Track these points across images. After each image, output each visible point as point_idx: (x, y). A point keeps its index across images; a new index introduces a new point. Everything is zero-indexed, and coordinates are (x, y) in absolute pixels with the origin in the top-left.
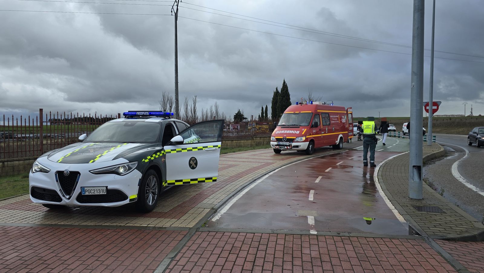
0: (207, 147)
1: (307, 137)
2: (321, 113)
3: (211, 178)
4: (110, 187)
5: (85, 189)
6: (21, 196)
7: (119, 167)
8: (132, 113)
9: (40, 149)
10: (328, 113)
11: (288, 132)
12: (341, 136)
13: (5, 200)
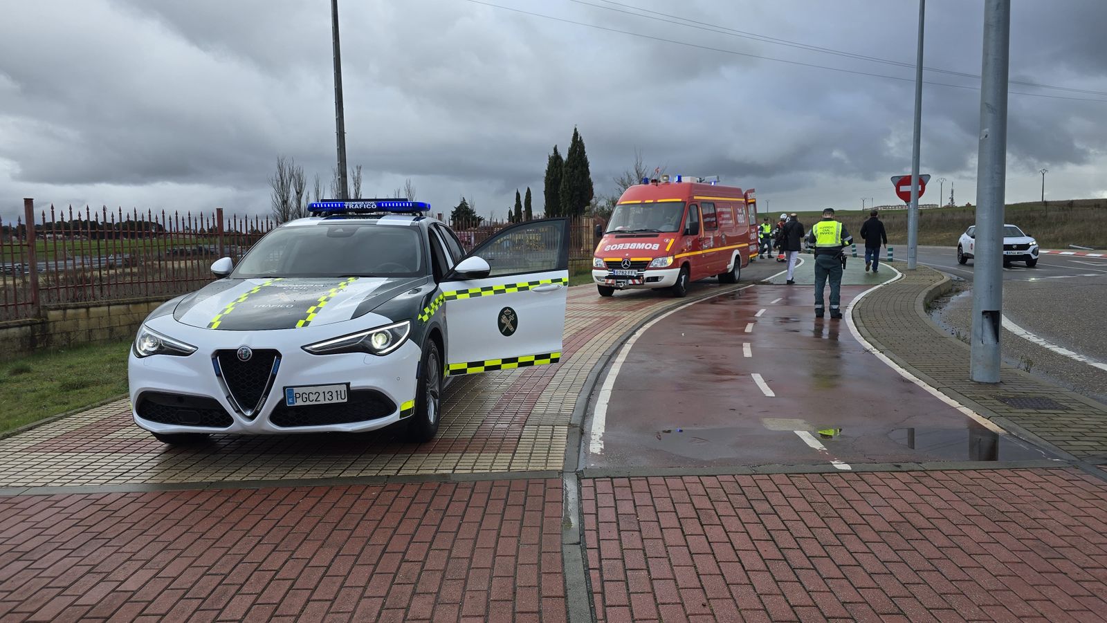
0: (538, 283)
1: (676, 257)
2: (702, 203)
3: (547, 356)
4: (355, 384)
5: (295, 392)
6: (67, 416)
7: (371, 335)
8: (330, 205)
9: (31, 301)
10: (713, 204)
11: (633, 246)
12: (736, 252)
13: (31, 429)
